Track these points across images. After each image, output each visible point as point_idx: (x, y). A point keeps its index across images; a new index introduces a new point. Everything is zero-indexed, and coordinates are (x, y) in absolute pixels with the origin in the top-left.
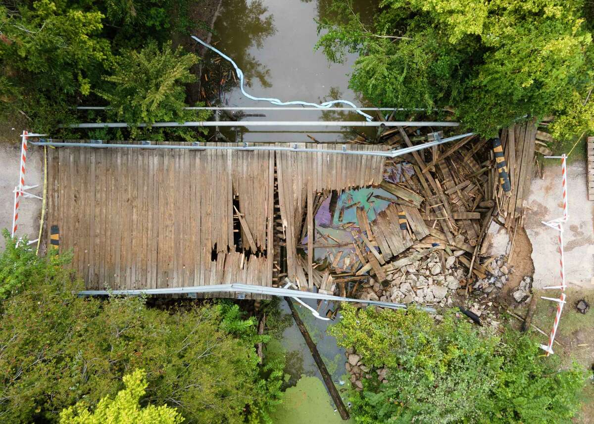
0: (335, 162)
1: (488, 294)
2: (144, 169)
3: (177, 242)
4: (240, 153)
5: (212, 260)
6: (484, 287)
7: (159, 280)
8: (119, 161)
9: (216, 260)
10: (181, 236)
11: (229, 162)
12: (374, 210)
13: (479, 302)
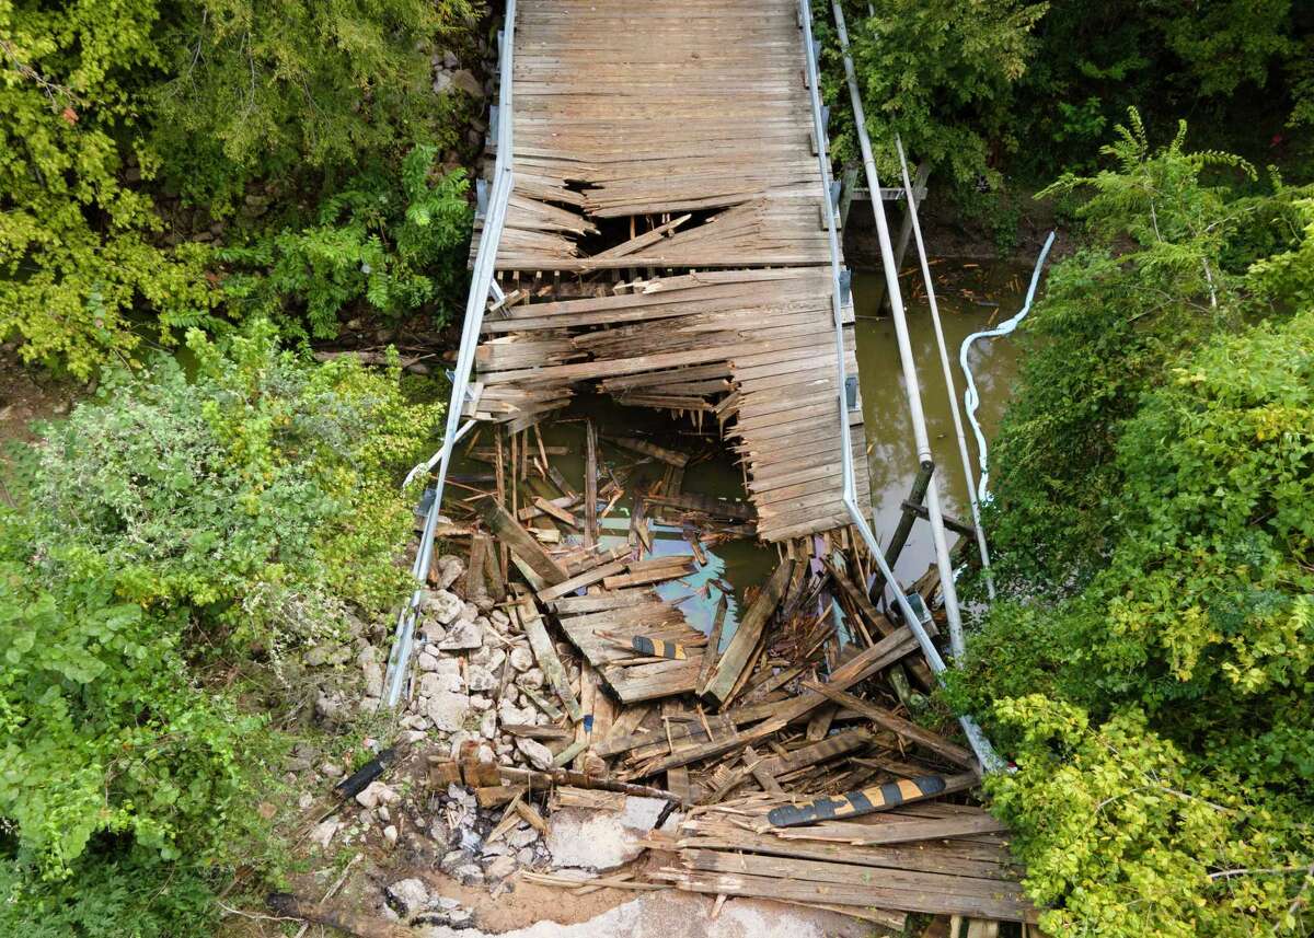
0: (812, 399)
1: (424, 832)
2: (761, 76)
3: (607, 125)
4: (814, 209)
5: (566, 181)
6: (451, 814)
7: (530, 98)
8: (774, 44)
9: (566, 188)
10: (622, 131)
11: (790, 193)
12: (687, 598)
13: (402, 807)
